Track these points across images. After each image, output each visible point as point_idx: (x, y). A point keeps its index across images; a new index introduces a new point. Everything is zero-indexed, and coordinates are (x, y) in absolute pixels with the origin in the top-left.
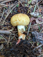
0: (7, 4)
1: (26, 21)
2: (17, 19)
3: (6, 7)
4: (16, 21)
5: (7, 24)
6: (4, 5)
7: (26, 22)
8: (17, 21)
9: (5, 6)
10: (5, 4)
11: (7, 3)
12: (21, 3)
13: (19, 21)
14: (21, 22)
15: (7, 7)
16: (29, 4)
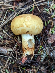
0: (15, 5)
1: (38, 27)
2: (24, 24)
3: (12, 9)
4: (21, 26)
5: (9, 37)
6: (9, 5)
7: (38, 29)
8: (23, 26)
9: (11, 7)
10: (11, 4)
11: (15, 3)
12: (36, 5)
13: (27, 27)
14: (31, 29)
15: (14, 9)
16: (53, 10)
